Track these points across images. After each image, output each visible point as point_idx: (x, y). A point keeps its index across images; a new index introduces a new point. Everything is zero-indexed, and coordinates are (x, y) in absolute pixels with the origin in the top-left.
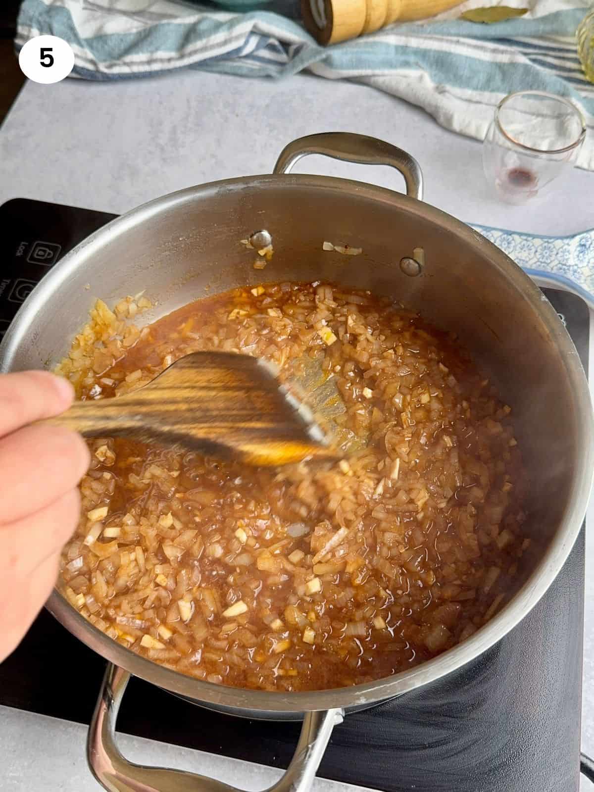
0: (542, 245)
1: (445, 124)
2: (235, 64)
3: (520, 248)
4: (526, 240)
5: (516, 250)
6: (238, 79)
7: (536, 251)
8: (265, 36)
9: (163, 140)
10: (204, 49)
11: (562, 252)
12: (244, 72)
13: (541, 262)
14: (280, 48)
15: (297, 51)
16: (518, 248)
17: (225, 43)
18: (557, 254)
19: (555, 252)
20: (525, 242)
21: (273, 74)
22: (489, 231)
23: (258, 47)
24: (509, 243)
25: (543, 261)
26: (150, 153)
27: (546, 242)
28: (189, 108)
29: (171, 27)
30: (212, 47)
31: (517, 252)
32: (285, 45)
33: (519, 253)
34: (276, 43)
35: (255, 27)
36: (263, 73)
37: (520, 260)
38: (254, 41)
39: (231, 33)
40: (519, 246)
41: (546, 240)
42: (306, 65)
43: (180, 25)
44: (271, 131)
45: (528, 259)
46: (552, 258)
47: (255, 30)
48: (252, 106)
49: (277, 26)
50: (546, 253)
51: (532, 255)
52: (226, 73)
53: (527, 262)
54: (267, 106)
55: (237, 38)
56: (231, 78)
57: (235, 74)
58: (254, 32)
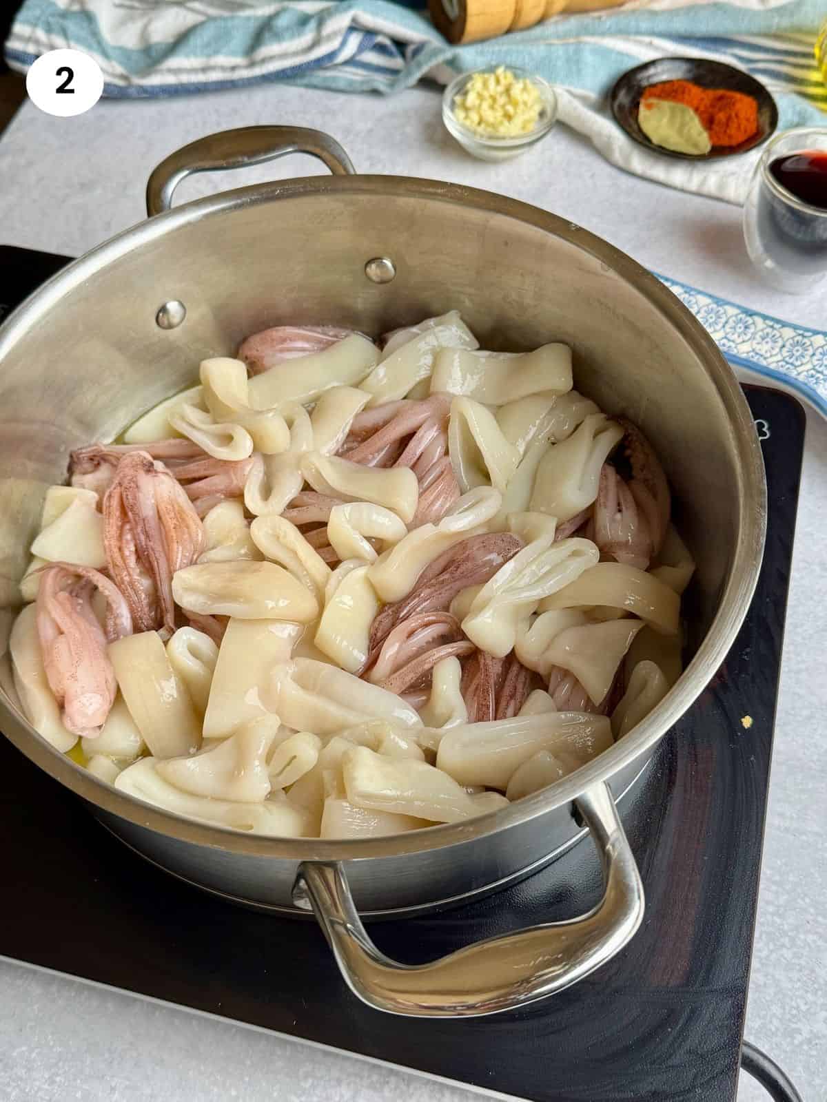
0: (793, 338)
2: (329, 74)
3: (761, 336)
4: (772, 327)
5: (754, 338)
6: (330, 94)
7: (783, 346)
8: (370, 32)
11: (821, 353)
12: (341, 85)
13: (787, 363)
14: (393, 49)
15: (417, 52)
16: (757, 337)
17: (313, 46)
18: (814, 355)
19: (811, 352)
20: (769, 330)
21: (383, 88)
22: (721, 306)
23: (361, 49)
24: (746, 327)
25: (791, 361)
27: (800, 335)
29: (236, 22)
31: (755, 342)
32: (400, 45)
33: (758, 343)
34: (388, 42)
35: (354, 20)
36: (365, 88)
37: (757, 354)
38: (355, 40)
40: (761, 333)
41: (801, 332)
42: (426, 70)
43: (248, 18)
45: (768, 355)
46: (805, 361)
47: (354, 25)
49: (386, 18)
50: (798, 351)
51: (777, 350)
52: (315, 87)
53: (765, 358)
55: (330, 38)
56: (321, 93)
57: (328, 89)
58: (354, 27)
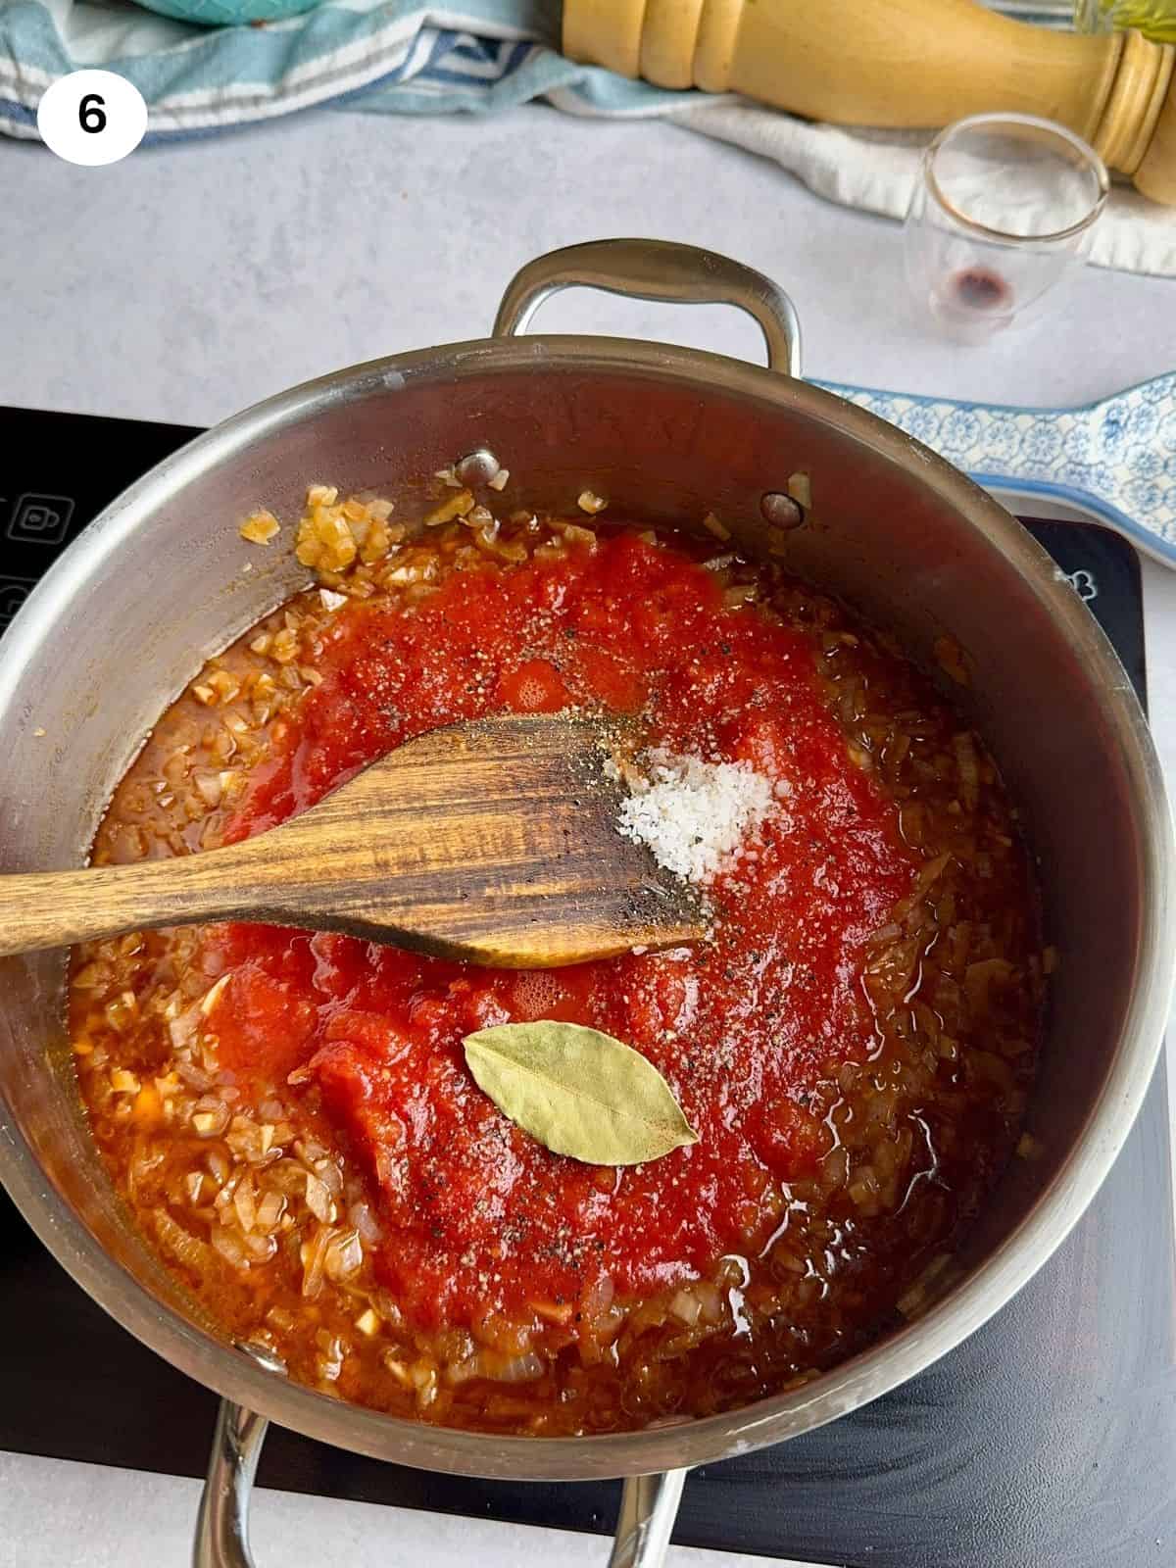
0: (1032, 427)
1: (823, 191)
2: (398, 92)
3: (990, 435)
4: (1002, 419)
5: (982, 440)
6: (399, 121)
7: (1023, 441)
8: (448, 32)
9: (260, 255)
10: (327, 77)
11: (1073, 438)
12: (413, 105)
13: (1035, 462)
14: (480, 51)
15: (518, 57)
16: (986, 435)
17: (368, 62)
18: (1064, 443)
19: (1060, 441)
20: (999, 423)
21: (473, 106)
22: (927, 406)
23: (435, 55)
24: (968, 427)
25: (1038, 458)
26: (239, 285)
27: (1041, 421)
28: (307, 184)
30: (342, 73)
31: (985, 443)
32: (490, 44)
33: (990, 445)
34: (473, 43)
35: (428, 20)
36: (449, 106)
37: (992, 459)
38: (425, 47)
39: (379, 40)
40: (989, 431)
41: (1041, 417)
42: (538, 89)
44: (475, 223)
45: (1007, 458)
46: (1055, 453)
47: (427, 25)
48: (433, 174)
49: (474, 14)
50: (1043, 442)
51: (1016, 449)
53: (1006, 463)
54: (465, 172)
55: (392, 50)
56: (385, 120)
58: (427, 28)
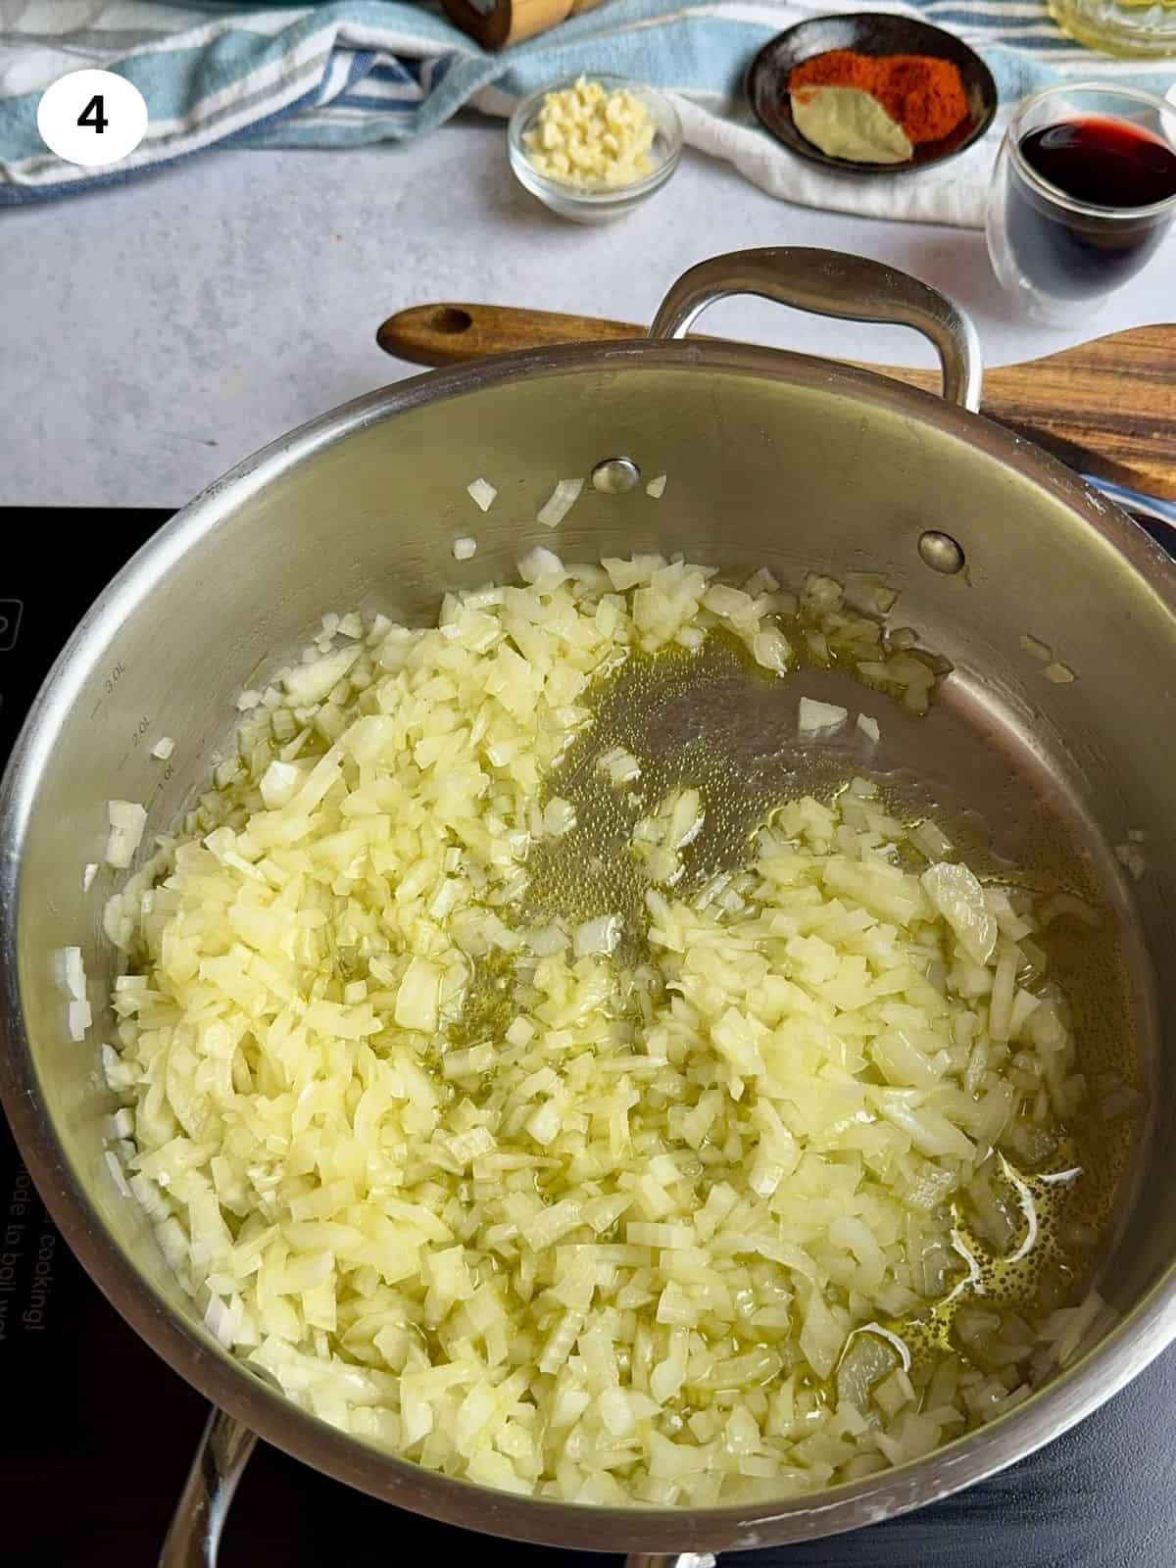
2: (310, 123)
6: (323, 155)
8: (363, 51)
9: (188, 318)
10: (239, 105)
12: (334, 138)
14: (401, 70)
15: (439, 72)
17: (282, 84)
21: (399, 133)
23: (353, 79)
26: (167, 350)
28: (231, 235)
29: (156, 61)
30: (255, 99)
32: (411, 62)
34: (392, 62)
35: (340, 36)
36: (373, 137)
38: (343, 66)
39: (291, 60)
42: (464, 98)
43: (173, 54)
44: (419, 260)
47: (340, 43)
48: (367, 213)
49: (389, 26)
52: (293, 147)
54: (400, 206)
55: (307, 69)
56: (307, 156)
57: (315, 147)
58: (341, 46)
